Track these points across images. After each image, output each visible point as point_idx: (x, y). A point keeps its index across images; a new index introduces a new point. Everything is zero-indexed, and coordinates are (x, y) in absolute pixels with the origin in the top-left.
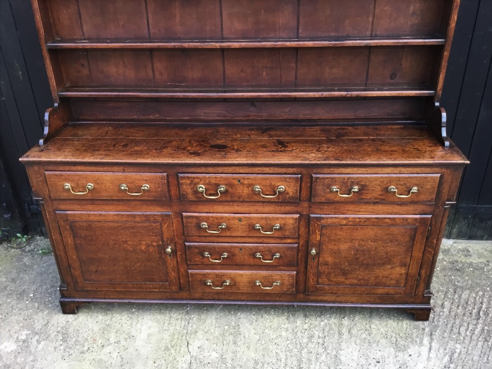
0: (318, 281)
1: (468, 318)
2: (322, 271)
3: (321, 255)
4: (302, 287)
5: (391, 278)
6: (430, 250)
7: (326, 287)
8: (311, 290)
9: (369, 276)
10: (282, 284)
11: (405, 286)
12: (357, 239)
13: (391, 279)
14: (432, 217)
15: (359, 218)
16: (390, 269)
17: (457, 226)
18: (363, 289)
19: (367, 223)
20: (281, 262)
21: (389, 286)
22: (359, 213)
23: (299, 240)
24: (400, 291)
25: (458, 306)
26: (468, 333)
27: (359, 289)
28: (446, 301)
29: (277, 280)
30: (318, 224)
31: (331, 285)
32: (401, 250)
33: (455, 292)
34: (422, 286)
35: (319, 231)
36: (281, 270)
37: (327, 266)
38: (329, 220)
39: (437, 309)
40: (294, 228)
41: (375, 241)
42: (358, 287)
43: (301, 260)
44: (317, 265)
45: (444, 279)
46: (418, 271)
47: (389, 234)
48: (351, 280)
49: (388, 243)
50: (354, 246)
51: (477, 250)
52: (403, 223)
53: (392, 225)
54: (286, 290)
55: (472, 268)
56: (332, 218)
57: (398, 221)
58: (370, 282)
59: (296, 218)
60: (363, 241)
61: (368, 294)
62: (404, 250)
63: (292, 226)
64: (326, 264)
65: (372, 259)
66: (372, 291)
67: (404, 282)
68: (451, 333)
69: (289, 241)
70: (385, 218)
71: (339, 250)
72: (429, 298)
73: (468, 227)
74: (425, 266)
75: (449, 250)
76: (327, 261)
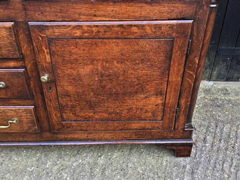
0: (62, 116)
1: (231, 152)
2: (64, 104)
3: (58, 83)
4: (45, 125)
5: (146, 110)
6: (192, 73)
7: (74, 123)
8: (57, 127)
9: (121, 109)
10: (20, 122)
11: (162, 120)
12: (100, 60)
13: (146, 112)
14: (193, 23)
15: (97, 26)
16: (144, 98)
17: (217, 69)
18: (116, 124)
19: (108, 34)
20: (9, 94)
21: (145, 120)
22: (95, 19)
23: (25, 63)
24: (157, 125)
25: (220, 140)
26: (232, 170)
27: (111, 125)
28: (208, 135)
29: (13, 117)
30: (42, 37)
31: (79, 121)
32: (155, 73)
33: (217, 126)
34: (182, 118)
35: (46, 49)
36: (14, 105)
37: (69, 98)
38: (56, 30)
39: (199, 144)
40: (11, 43)
41: (122, 62)
42: (110, 122)
43: (36, 91)
44: (56, 96)
45: (206, 114)
46: (177, 101)
47: (138, 51)
48: (100, 114)
49: (139, 64)
50: (97, 70)
51: (234, 89)
52: (155, 33)
53: (142, 37)
54: (27, 128)
55: (231, 104)
56: (59, 26)
57: (148, 30)
58: (123, 115)
59: (10, 28)
60: (107, 62)
61: (122, 130)
62: (158, 73)
63: (8, 41)
64: (67, 95)
65: (122, 86)
66: (126, 126)
67: (162, 115)
68: (214, 170)
69: (12, 64)
70: (131, 26)
71: (79, 75)
72: (191, 132)
73: (226, 69)
74: (185, 94)
75: (210, 90)
76: (67, 92)
